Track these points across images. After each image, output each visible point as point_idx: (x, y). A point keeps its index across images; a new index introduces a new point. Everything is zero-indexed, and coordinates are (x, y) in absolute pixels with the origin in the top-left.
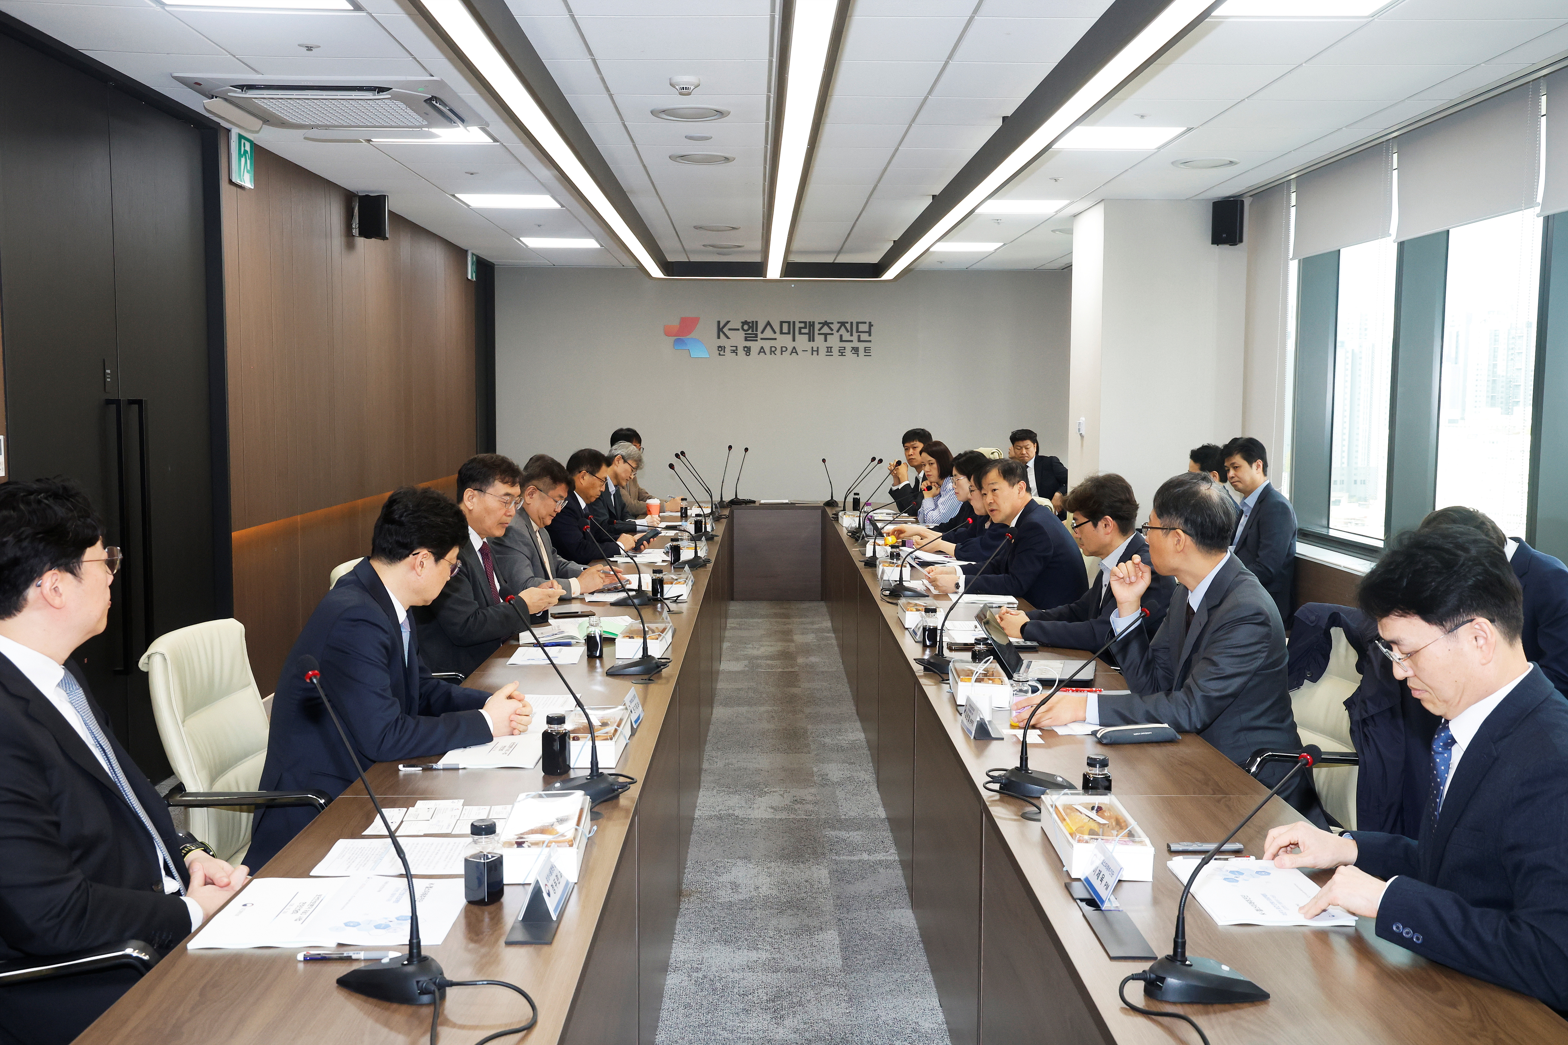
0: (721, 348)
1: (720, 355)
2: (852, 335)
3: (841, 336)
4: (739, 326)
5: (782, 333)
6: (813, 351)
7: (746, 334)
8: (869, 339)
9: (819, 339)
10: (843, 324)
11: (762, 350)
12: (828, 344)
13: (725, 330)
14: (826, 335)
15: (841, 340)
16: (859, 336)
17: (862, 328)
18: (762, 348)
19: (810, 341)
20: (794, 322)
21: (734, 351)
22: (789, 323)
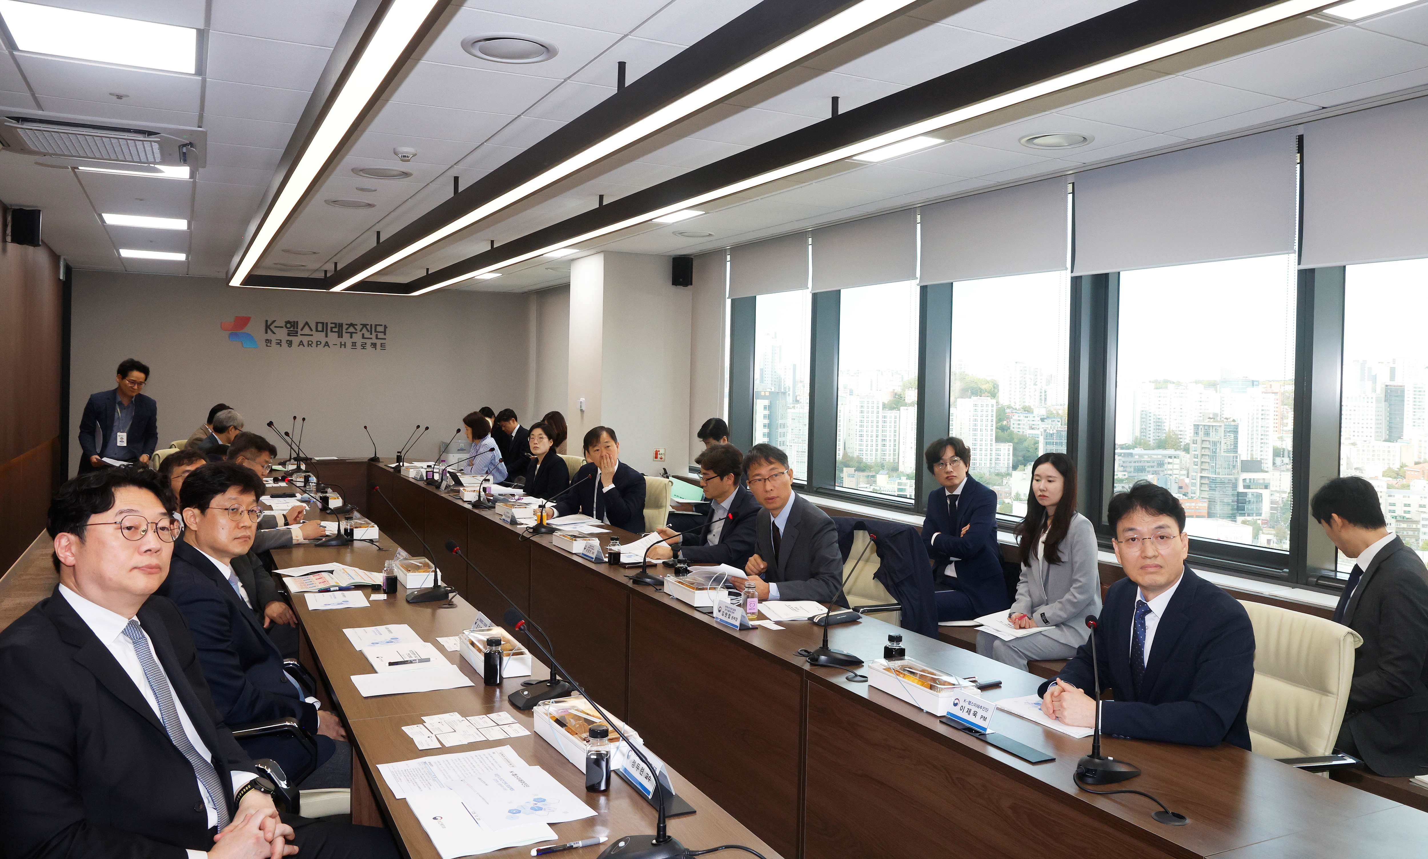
0: (268, 341)
1: (267, 346)
2: (371, 334)
3: (363, 335)
4: (283, 324)
5: (317, 331)
6: (341, 345)
7: (288, 331)
8: (384, 337)
9: (346, 336)
10: (364, 326)
11: (301, 343)
12: (353, 340)
13: (272, 327)
14: (351, 333)
15: (363, 338)
16: (377, 335)
17: (380, 329)
18: (301, 341)
19: (339, 337)
20: (327, 323)
21: (278, 344)
22: (323, 323)
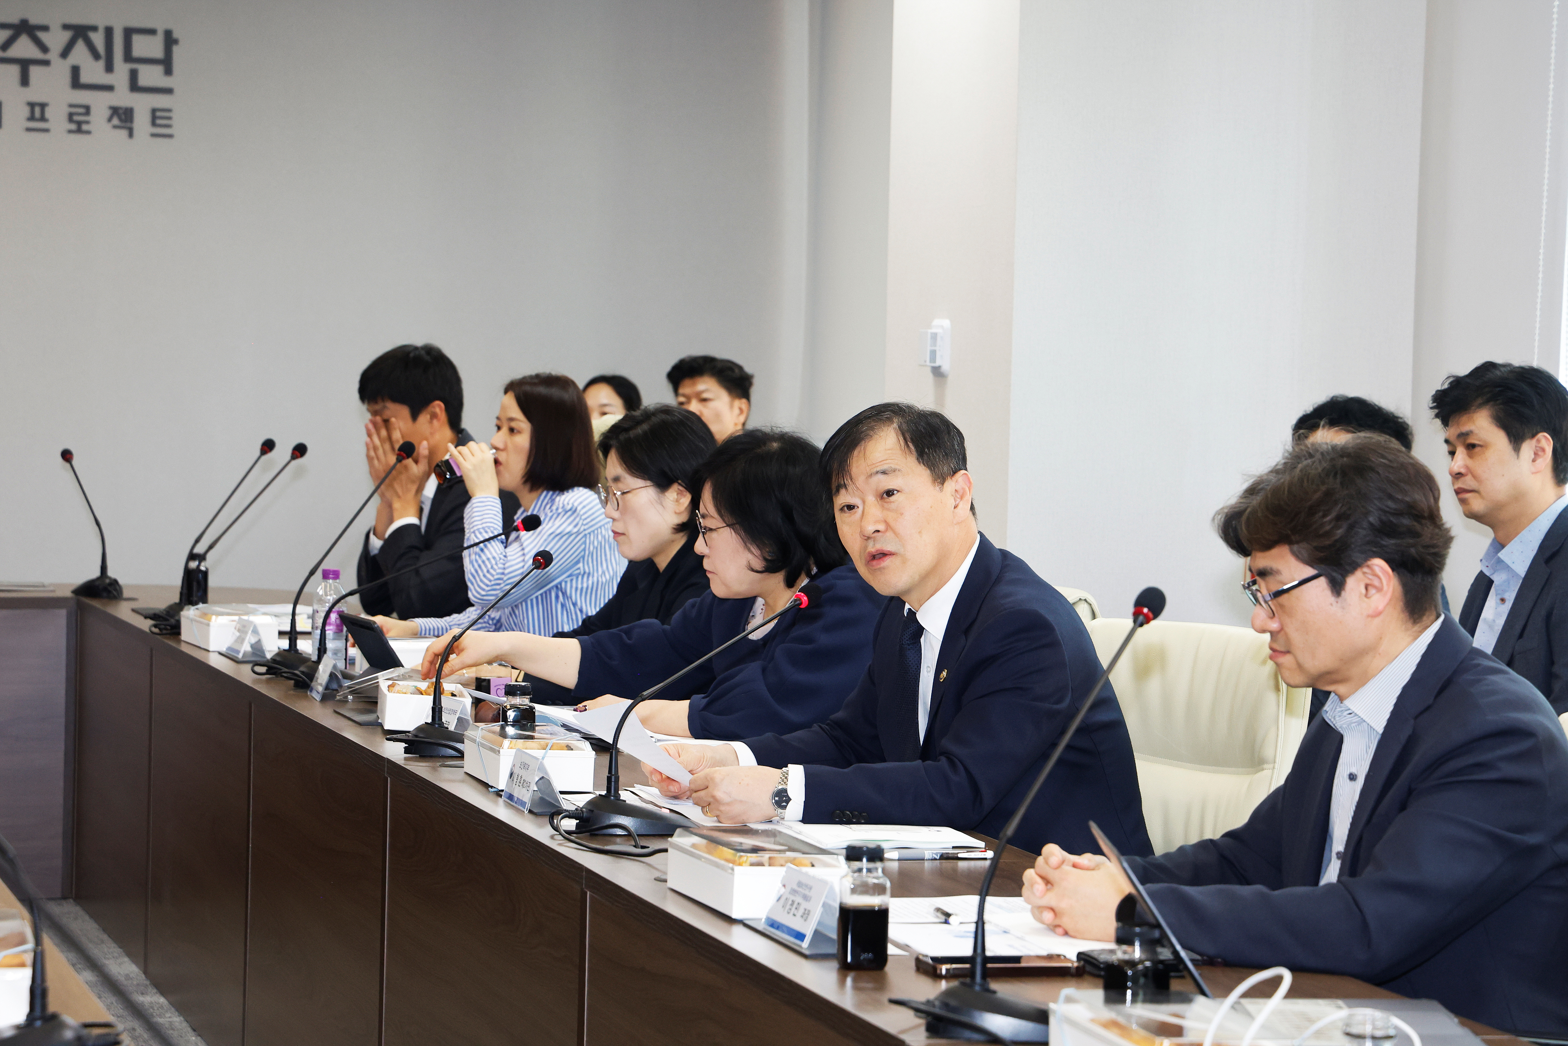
2: (109, 68)
3: (75, 71)
8: (163, 80)
10: (80, 32)
12: (34, 93)
14: (25, 65)
15: (76, 83)
16: (134, 75)
17: (144, 46)
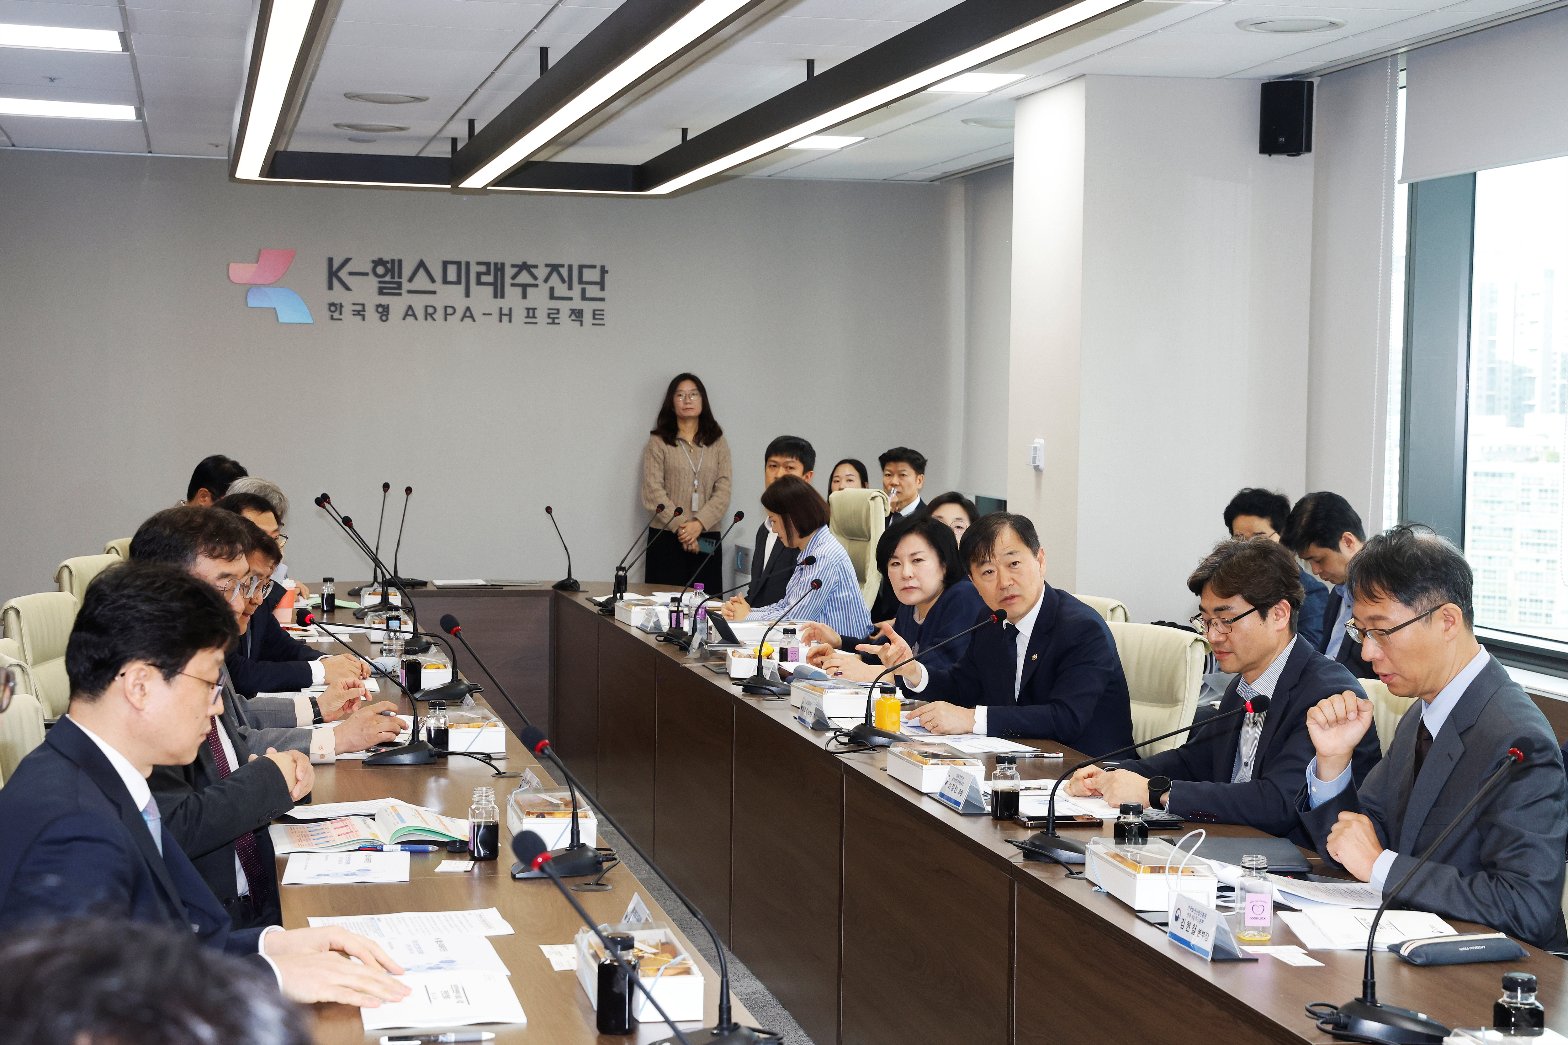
0: (335, 308)
1: (332, 318)
2: (570, 288)
3: (552, 289)
4: (368, 268)
5: (445, 281)
6: (501, 315)
7: (380, 282)
8: (600, 294)
9: (512, 294)
10: (554, 268)
11: (410, 312)
12: (530, 302)
13: (343, 274)
14: (524, 287)
15: (552, 297)
16: (583, 291)
17: (589, 276)
18: (410, 307)
19: (495, 296)
20: (468, 264)
21: (358, 313)
22: (458, 264)
